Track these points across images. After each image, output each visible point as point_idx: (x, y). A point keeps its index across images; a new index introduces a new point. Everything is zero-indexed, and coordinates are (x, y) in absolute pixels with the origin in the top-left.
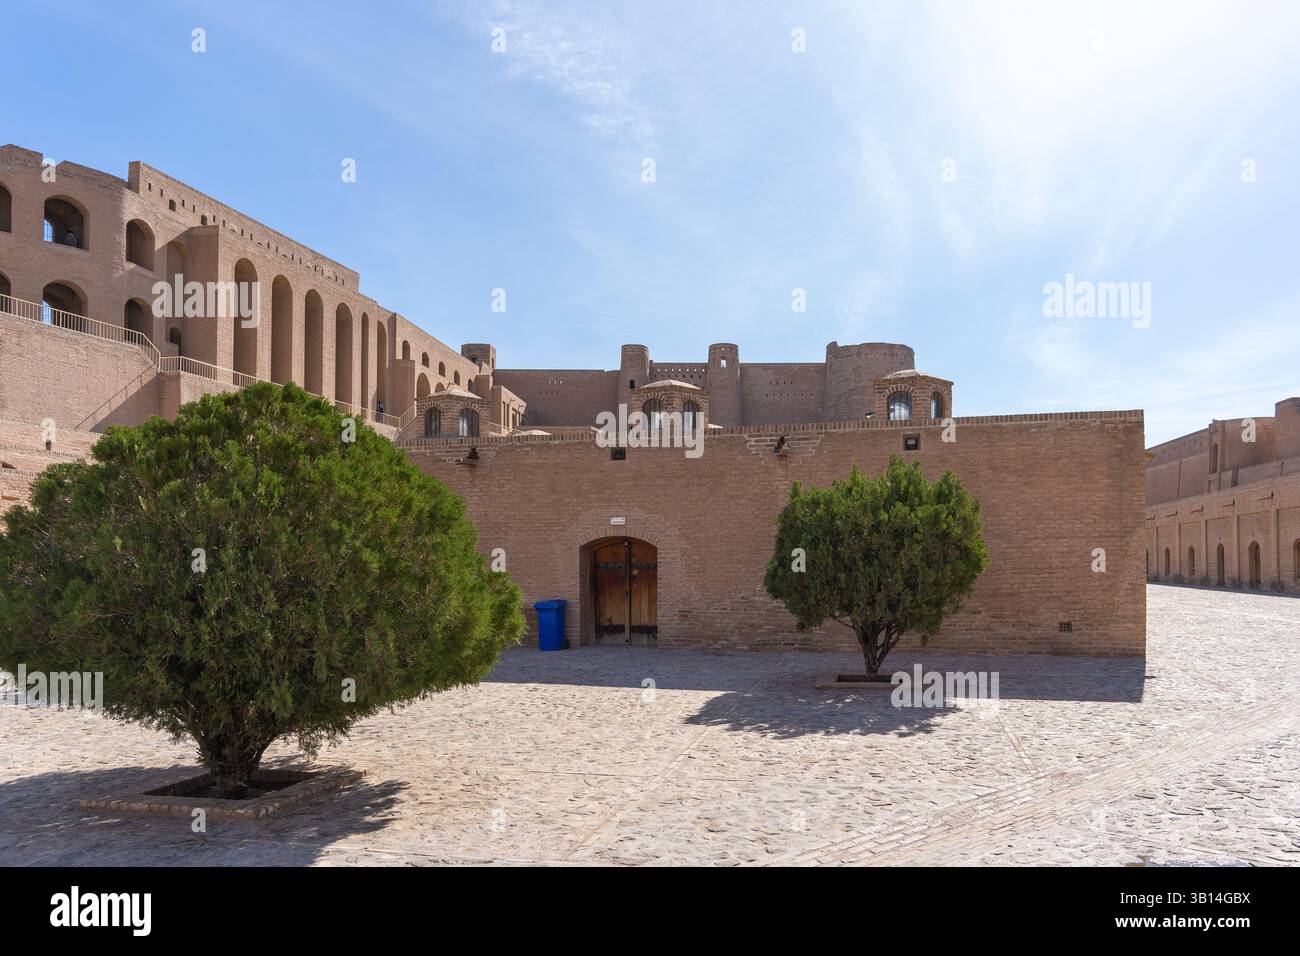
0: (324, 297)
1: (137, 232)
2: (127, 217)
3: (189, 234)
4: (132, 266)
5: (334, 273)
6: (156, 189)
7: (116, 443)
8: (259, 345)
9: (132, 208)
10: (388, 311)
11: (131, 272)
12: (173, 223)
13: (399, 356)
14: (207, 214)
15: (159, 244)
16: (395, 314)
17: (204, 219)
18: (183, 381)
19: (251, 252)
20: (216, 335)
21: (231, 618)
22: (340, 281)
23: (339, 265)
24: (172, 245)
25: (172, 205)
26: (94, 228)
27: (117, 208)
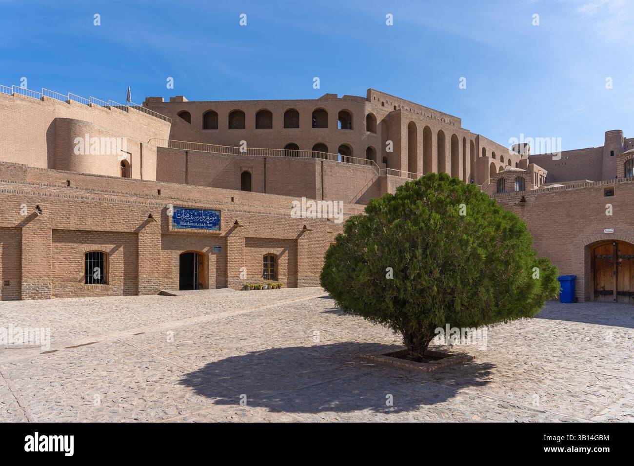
0: (445, 132)
1: (371, 118)
2: (367, 113)
3: (390, 115)
4: (369, 133)
5: (450, 121)
6: (377, 99)
7: (373, 206)
8: (418, 159)
9: (368, 109)
10: (475, 134)
11: (368, 136)
12: (383, 112)
13: (481, 155)
14: (396, 105)
15: (378, 122)
16: (478, 135)
17: (395, 107)
18: (388, 179)
19: (414, 118)
20: (401, 157)
21: (420, 280)
22: (452, 124)
23: (452, 116)
24: (383, 121)
25: (383, 104)
26: (355, 121)
27: (363, 110)
